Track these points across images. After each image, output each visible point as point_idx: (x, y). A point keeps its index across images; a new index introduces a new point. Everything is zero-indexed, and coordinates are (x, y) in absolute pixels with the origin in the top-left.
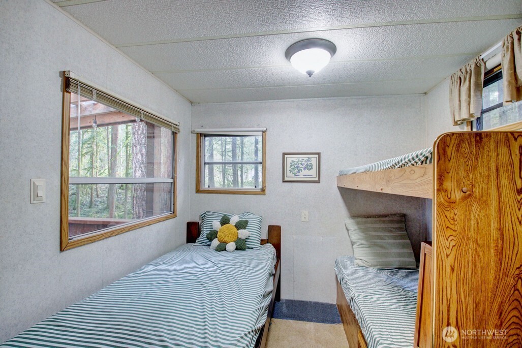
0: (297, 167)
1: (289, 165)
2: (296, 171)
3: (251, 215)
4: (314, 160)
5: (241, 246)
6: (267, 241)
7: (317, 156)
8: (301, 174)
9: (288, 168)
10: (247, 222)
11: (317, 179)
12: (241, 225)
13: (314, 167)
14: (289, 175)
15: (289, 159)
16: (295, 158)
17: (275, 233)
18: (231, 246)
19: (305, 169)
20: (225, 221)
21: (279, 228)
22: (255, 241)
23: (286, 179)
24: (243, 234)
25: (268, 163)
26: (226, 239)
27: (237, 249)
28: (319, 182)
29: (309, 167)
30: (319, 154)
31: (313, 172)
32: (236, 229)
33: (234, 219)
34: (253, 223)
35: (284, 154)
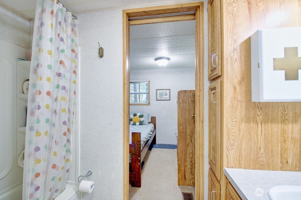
0: (162, 95)
1: (159, 94)
2: (161, 96)
3: (145, 113)
4: (168, 92)
5: (141, 123)
6: (151, 123)
7: (169, 90)
8: (163, 97)
9: (158, 95)
10: (143, 115)
11: (169, 99)
12: (141, 116)
13: (168, 95)
14: (159, 98)
15: (159, 92)
16: (161, 91)
17: (154, 119)
18: (138, 123)
19: (164, 95)
20: (135, 115)
21: (155, 117)
22: (146, 122)
23: (158, 99)
24: (142, 119)
25: (151, 93)
26: (135, 121)
27: (140, 125)
28: (170, 100)
29: (166, 95)
30: (170, 90)
31: (168, 97)
32: (139, 118)
33: (138, 114)
34: (145, 115)
35: (157, 90)
